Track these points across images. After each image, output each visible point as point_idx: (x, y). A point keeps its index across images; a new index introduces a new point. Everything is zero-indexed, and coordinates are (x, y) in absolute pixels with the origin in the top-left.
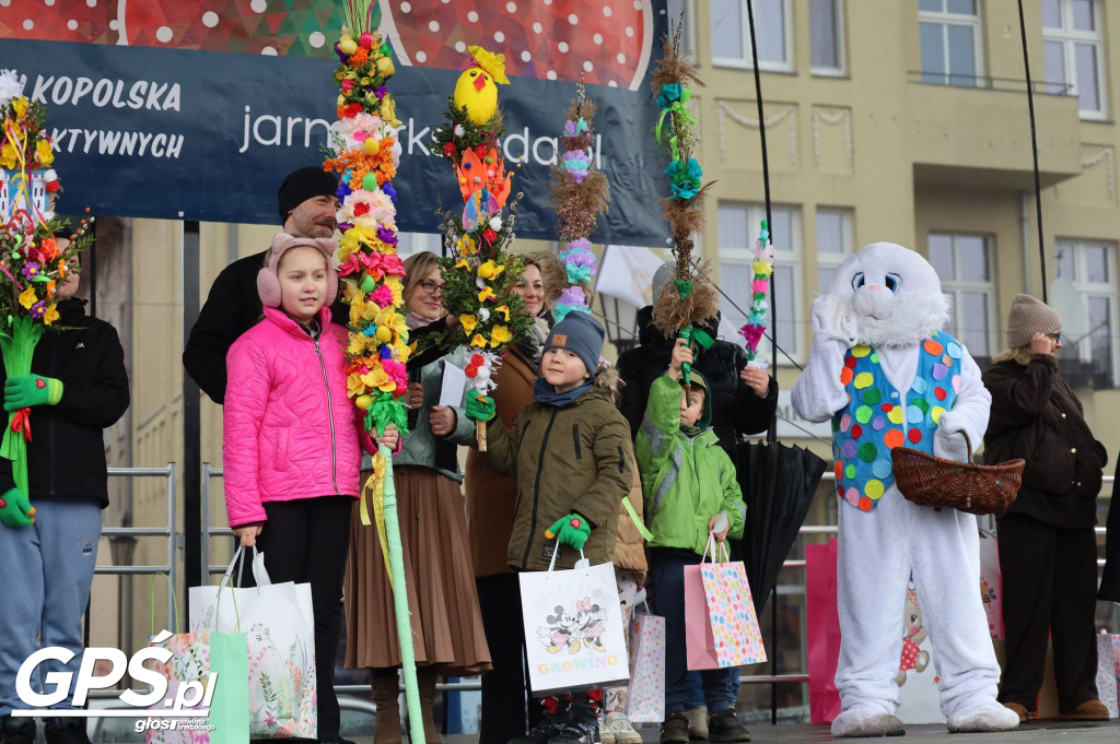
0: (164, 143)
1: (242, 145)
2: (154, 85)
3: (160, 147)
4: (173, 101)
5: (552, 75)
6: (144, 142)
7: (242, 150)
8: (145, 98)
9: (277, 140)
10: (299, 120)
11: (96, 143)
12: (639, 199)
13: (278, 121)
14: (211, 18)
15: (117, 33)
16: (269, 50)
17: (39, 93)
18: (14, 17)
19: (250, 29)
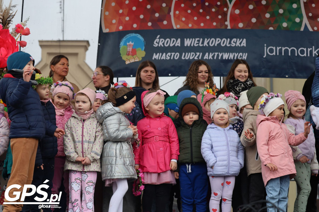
0: (242, 55)
1: (264, 55)
2: (238, 39)
3: (240, 56)
4: (244, 44)
6: (236, 55)
7: (264, 57)
8: (236, 43)
9: (274, 53)
10: (280, 48)
11: (222, 56)
13: (274, 48)
14: (254, 20)
15: (227, 26)
16: (271, 28)
17: (205, 43)
18: (198, 23)
19: (266, 22)
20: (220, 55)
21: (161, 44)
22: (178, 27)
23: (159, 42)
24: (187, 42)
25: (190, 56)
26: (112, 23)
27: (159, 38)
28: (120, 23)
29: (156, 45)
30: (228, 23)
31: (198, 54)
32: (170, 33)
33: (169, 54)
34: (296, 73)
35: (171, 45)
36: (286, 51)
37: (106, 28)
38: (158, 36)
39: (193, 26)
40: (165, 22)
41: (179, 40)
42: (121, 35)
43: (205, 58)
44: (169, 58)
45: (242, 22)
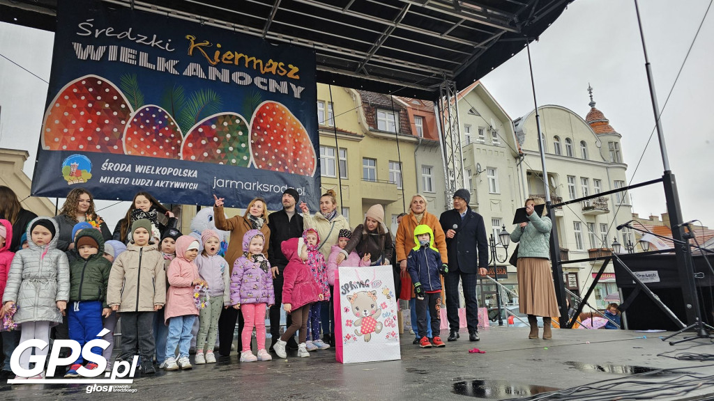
1: (214, 186)
2: (190, 171)
3: (191, 186)
4: (195, 175)
5: (293, 172)
6: (187, 185)
7: (214, 188)
8: (187, 174)
9: (223, 185)
10: (229, 181)
11: (173, 185)
12: (313, 203)
13: (223, 181)
14: (206, 154)
15: (180, 157)
16: (221, 163)
17: (157, 172)
18: (150, 151)
19: (216, 157)
20: (172, 184)
21: (110, 168)
22: (130, 153)
23: (107, 166)
24: (139, 169)
25: (140, 182)
26: (54, 142)
27: (108, 162)
28: (64, 142)
30: (181, 154)
31: (149, 181)
32: (120, 158)
33: (119, 178)
34: (241, 204)
35: (121, 170)
36: (234, 184)
37: (47, 145)
38: (107, 160)
39: (145, 154)
40: (116, 147)
41: (130, 165)
42: (65, 154)
43: (156, 185)
44: (118, 182)
45: (195, 155)
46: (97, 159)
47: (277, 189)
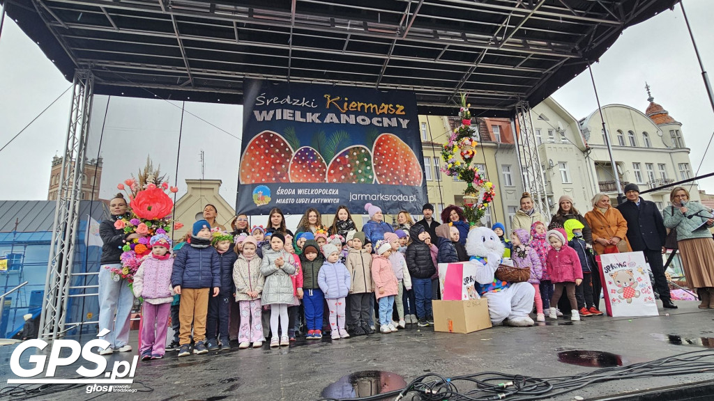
0: (335, 200)
2: (333, 190)
4: (337, 192)
5: (406, 184)
6: (332, 200)
7: (350, 201)
8: (332, 192)
9: (356, 199)
10: (360, 195)
13: (356, 195)
14: (343, 177)
16: (354, 182)
17: (312, 192)
18: (307, 179)
19: (350, 178)
20: (322, 200)
21: (282, 193)
22: (294, 181)
23: (280, 191)
24: (300, 192)
25: (301, 201)
26: (247, 178)
27: (281, 189)
28: (253, 178)
29: (278, 193)
30: (326, 179)
31: (307, 199)
32: (288, 185)
33: (288, 199)
35: (289, 193)
36: (364, 197)
37: (243, 181)
39: (303, 181)
40: (284, 178)
41: (294, 190)
42: (254, 186)
44: (287, 202)
45: (335, 178)
46: (273, 187)
47: (395, 198)
